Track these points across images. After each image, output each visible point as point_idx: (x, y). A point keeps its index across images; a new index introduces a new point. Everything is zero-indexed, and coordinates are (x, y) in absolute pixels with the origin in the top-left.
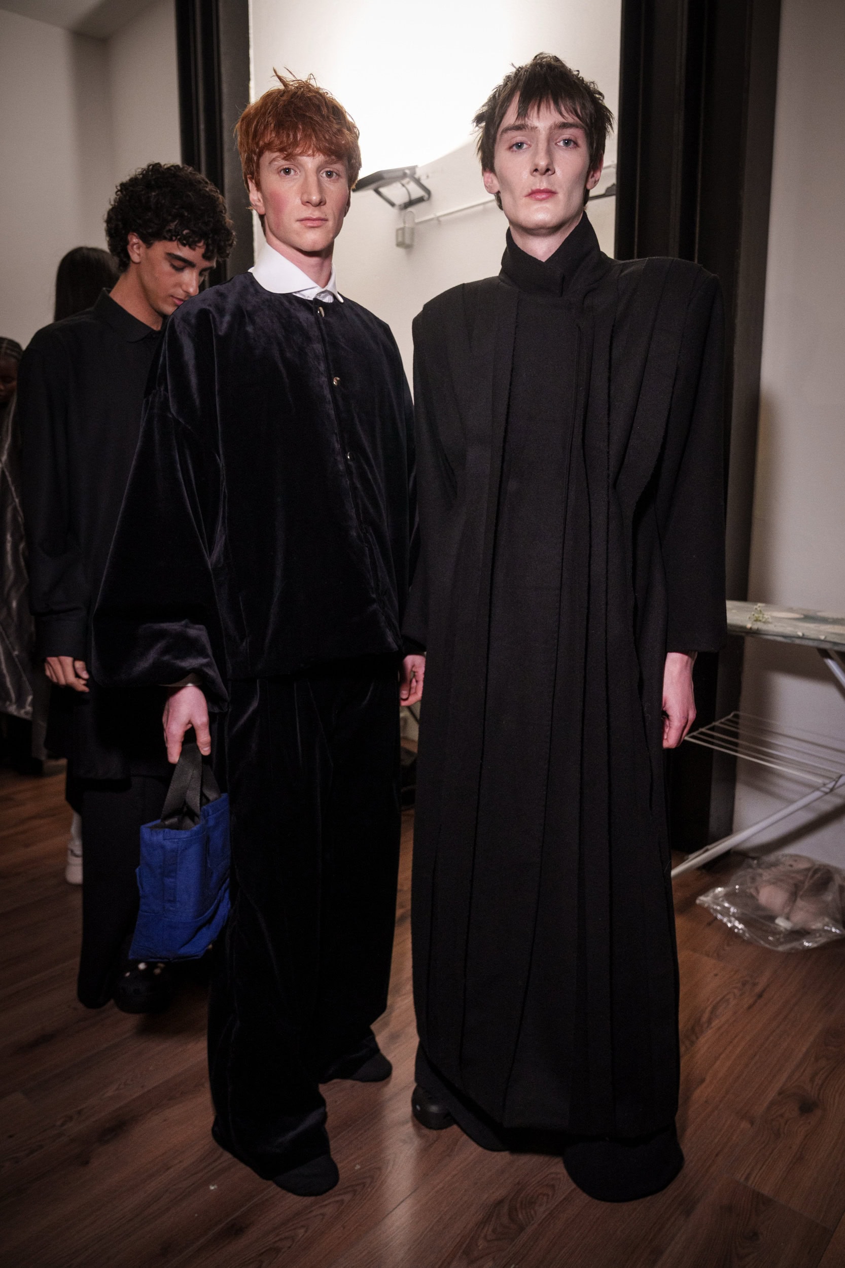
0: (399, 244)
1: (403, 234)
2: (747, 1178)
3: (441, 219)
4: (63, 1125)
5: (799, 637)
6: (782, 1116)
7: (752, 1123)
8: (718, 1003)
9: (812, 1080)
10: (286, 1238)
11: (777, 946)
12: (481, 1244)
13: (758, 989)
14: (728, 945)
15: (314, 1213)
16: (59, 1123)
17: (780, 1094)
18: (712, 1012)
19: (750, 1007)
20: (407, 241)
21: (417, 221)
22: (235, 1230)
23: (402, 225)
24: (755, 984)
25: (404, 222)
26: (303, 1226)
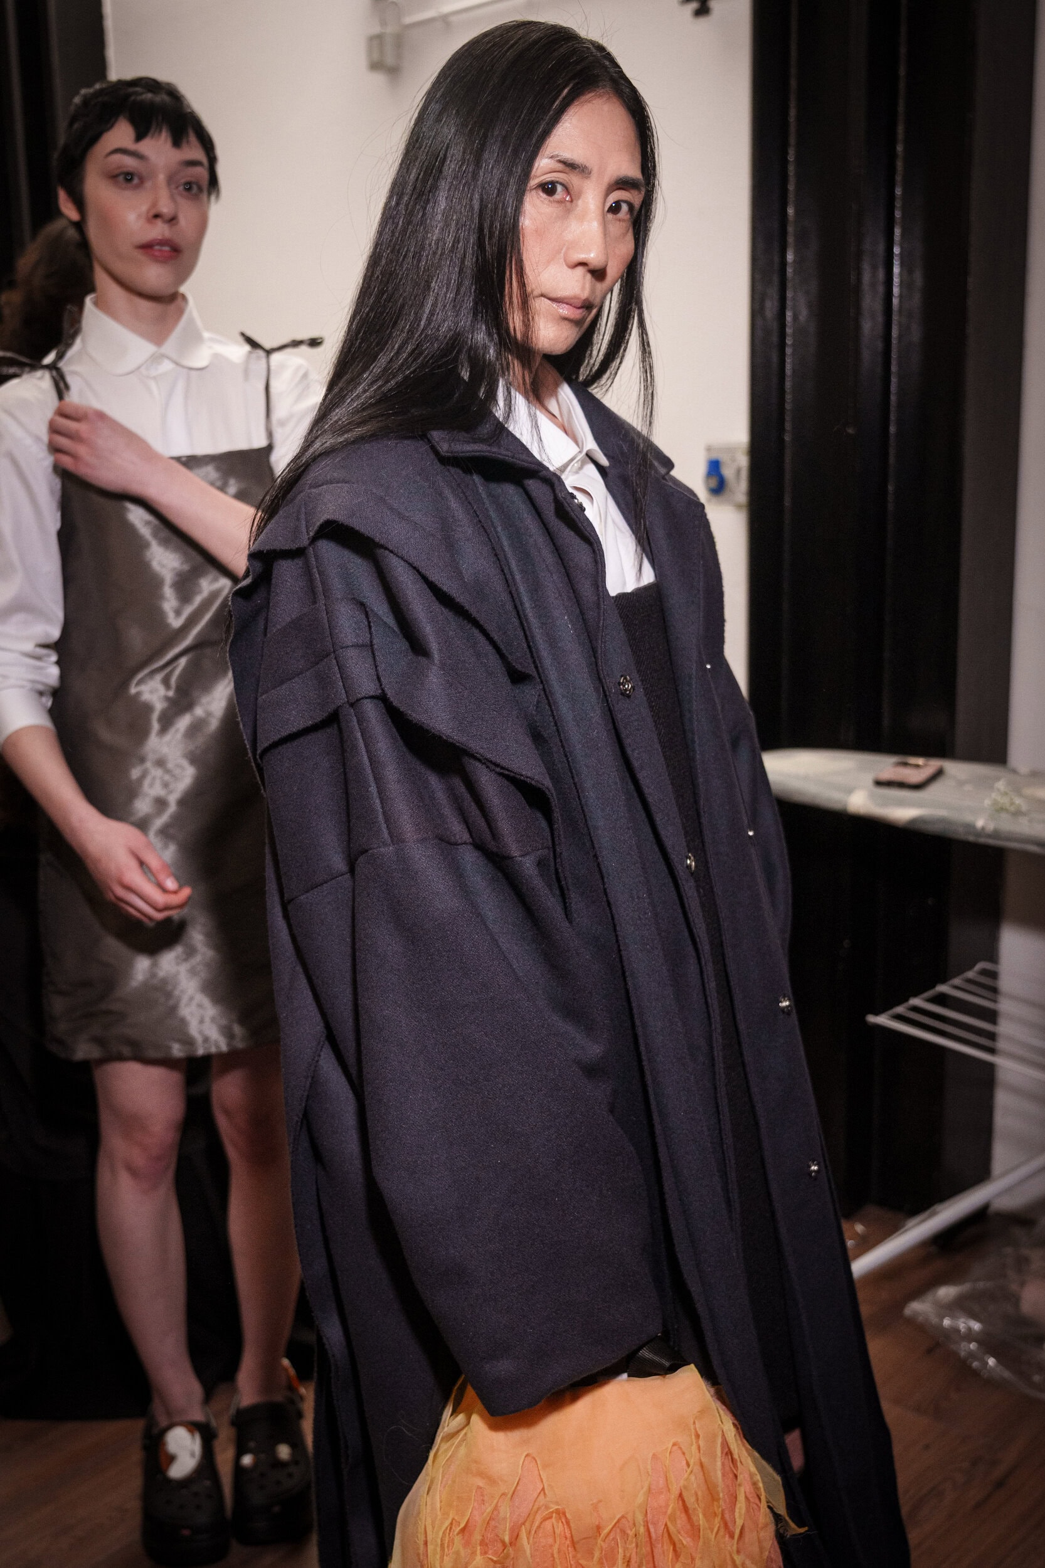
0: (376, 66)
1: (381, 45)
3: (453, 19)
13: (997, 1473)
14: (958, 1390)
19: (980, 1504)
20: (390, 60)
21: (408, 20)
23: (377, 30)
24: (995, 1463)
25: (383, 23)
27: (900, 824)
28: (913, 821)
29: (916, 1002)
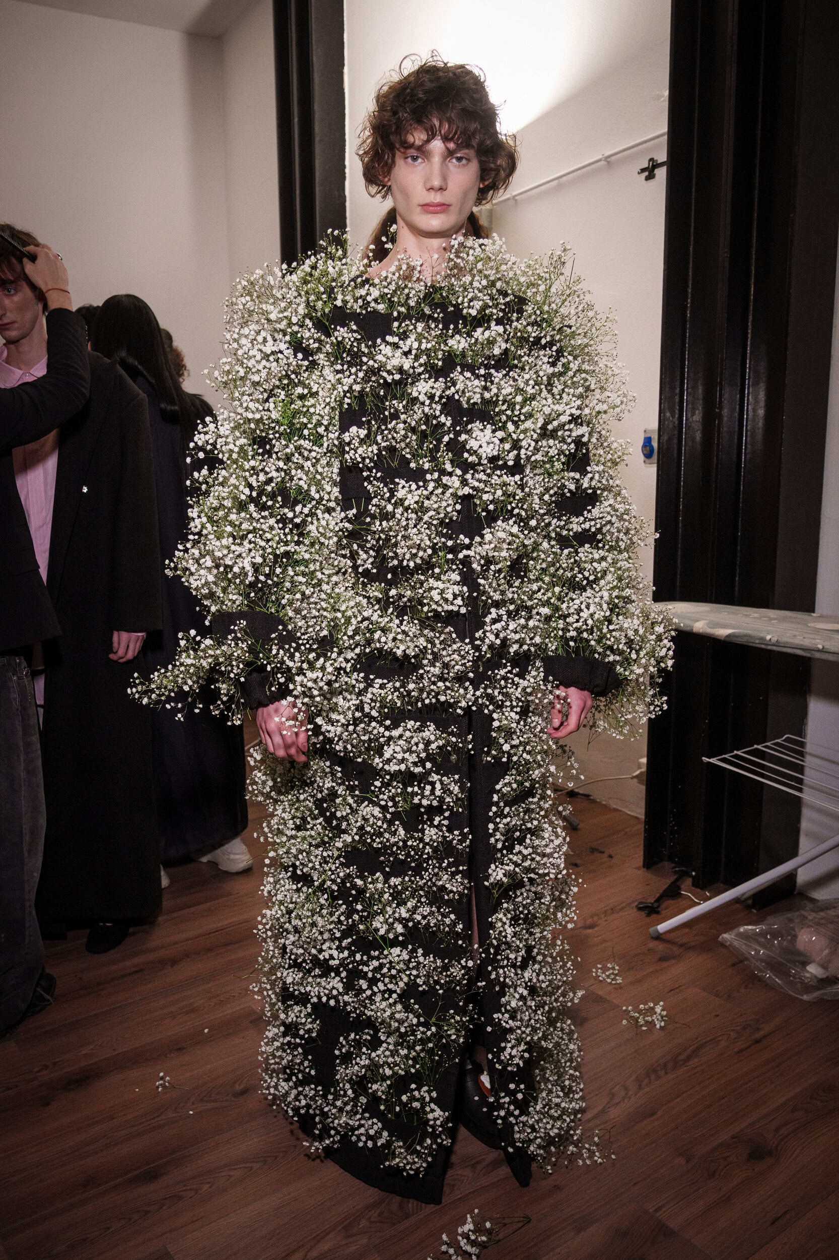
2: (657, 1210)
3: (517, 198)
4: (39, 1071)
5: (819, 651)
6: (725, 1159)
7: (688, 1161)
8: (706, 1043)
9: (777, 1130)
10: (191, 1190)
11: (802, 995)
12: (363, 1223)
13: (758, 1035)
14: (746, 987)
15: (223, 1174)
16: (36, 1070)
17: (733, 1138)
18: (693, 1052)
19: (742, 1051)
22: (151, 1176)
24: (758, 1029)
26: (209, 1183)
27: (723, 639)
28: (729, 636)
29: (739, 753)
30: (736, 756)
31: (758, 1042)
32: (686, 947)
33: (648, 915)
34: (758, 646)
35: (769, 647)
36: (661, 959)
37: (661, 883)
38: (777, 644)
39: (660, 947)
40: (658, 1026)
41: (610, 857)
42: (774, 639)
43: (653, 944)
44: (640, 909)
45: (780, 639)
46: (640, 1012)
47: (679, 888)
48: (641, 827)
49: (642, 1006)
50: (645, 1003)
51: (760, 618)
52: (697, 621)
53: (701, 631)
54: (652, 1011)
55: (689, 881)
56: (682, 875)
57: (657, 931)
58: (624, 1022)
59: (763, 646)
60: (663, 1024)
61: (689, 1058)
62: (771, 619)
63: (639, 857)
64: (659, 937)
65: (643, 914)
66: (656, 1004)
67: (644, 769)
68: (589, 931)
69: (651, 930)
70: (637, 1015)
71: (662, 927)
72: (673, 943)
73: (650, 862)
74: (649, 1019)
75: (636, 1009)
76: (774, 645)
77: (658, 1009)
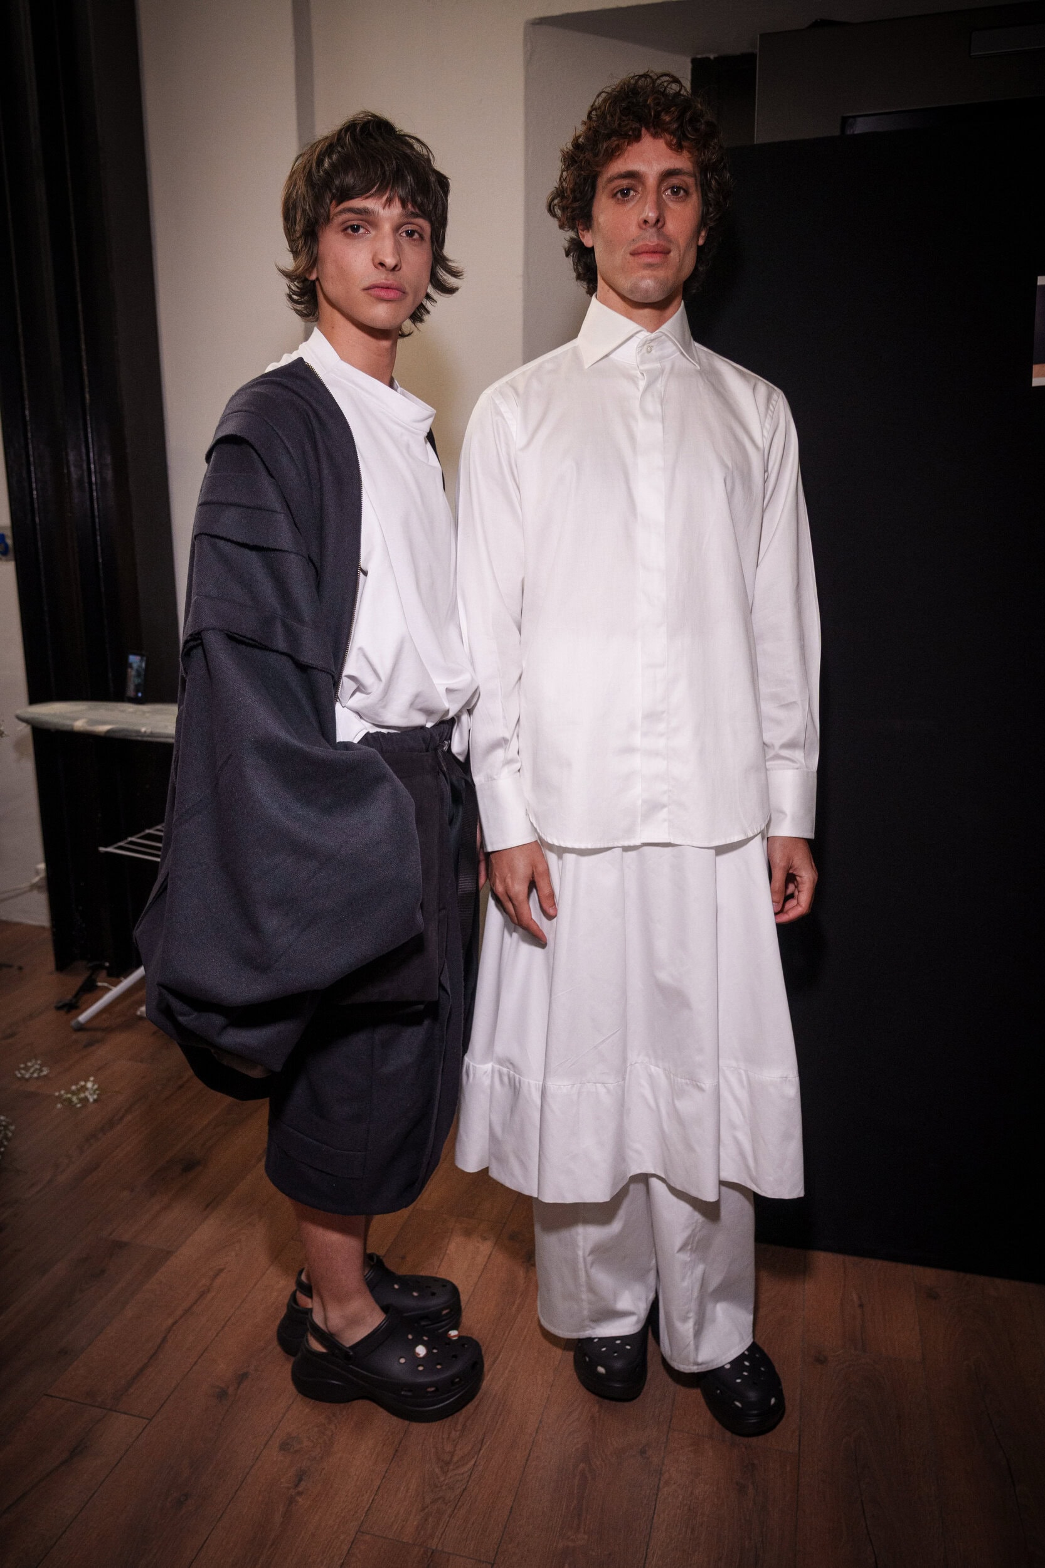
8: (135, 1101)
9: (204, 1145)
17: (168, 1162)
18: (127, 1110)
27: (102, 734)
28: (108, 731)
29: (133, 839)
30: (131, 843)
31: (181, 1087)
32: (109, 1030)
33: (68, 1011)
34: (134, 738)
35: (145, 739)
36: (86, 1046)
37: (76, 982)
38: (152, 735)
39: (83, 1037)
40: (91, 1100)
41: (20, 968)
42: (149, 731)
43: (75, 1036)
44: (59, 1008)
45: (153, 730)
46: (73, 1093)
47: (95, 981)
48: (48, 935)
49: (74, 1088)
50: (76, 1084)
51: (134, 713)
52: (76, 719)
53: (82, 729)
54: (84, 1088)
55: (104, 973)
56: (96, 969)
57: (79, 1023)
58: (59, 1106)
59: (139, 738)
60: (95, 1097)
61: (121, 1118)
62: (144, 713)
63: (50, 962)
64: (81, 1028)
65: (62, 1012)
66: (87, 1080)
67: (43, 874)
68: (10, 1041)
69: (73, 1023)
70: (69, 1096)
71: (83, 1018)
72: (95, 1029)
73: (63, 963)
74: (82, 1095)
75: (68, 1091)
76: (148, 736)
77: (89, 1085)
